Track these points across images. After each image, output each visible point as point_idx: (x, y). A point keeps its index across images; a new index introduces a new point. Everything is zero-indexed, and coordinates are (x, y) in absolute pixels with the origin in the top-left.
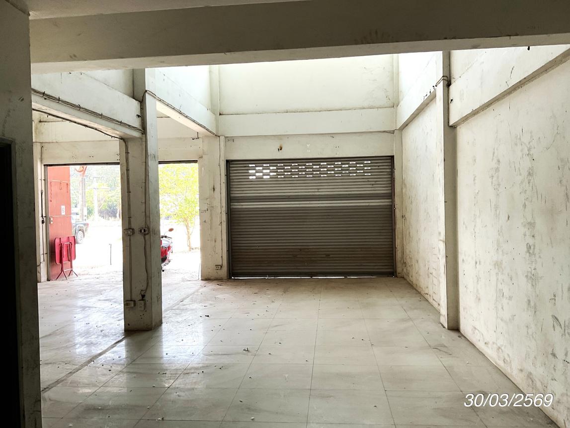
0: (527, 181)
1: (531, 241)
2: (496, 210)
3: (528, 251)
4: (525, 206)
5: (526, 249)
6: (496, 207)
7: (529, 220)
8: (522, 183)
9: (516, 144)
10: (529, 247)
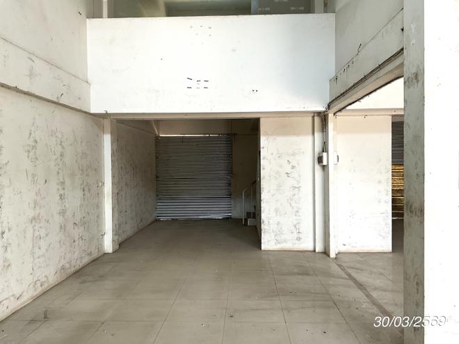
0: (59, 159)
1: (62, 192)
2: (34, 178)
3: (61, 198)
4: (58, 173)
5: (59, 197)
6: (34, 175)
7: (62, 180)
8: (56, 159)
9: (52, 136)
10: (61, 196)
